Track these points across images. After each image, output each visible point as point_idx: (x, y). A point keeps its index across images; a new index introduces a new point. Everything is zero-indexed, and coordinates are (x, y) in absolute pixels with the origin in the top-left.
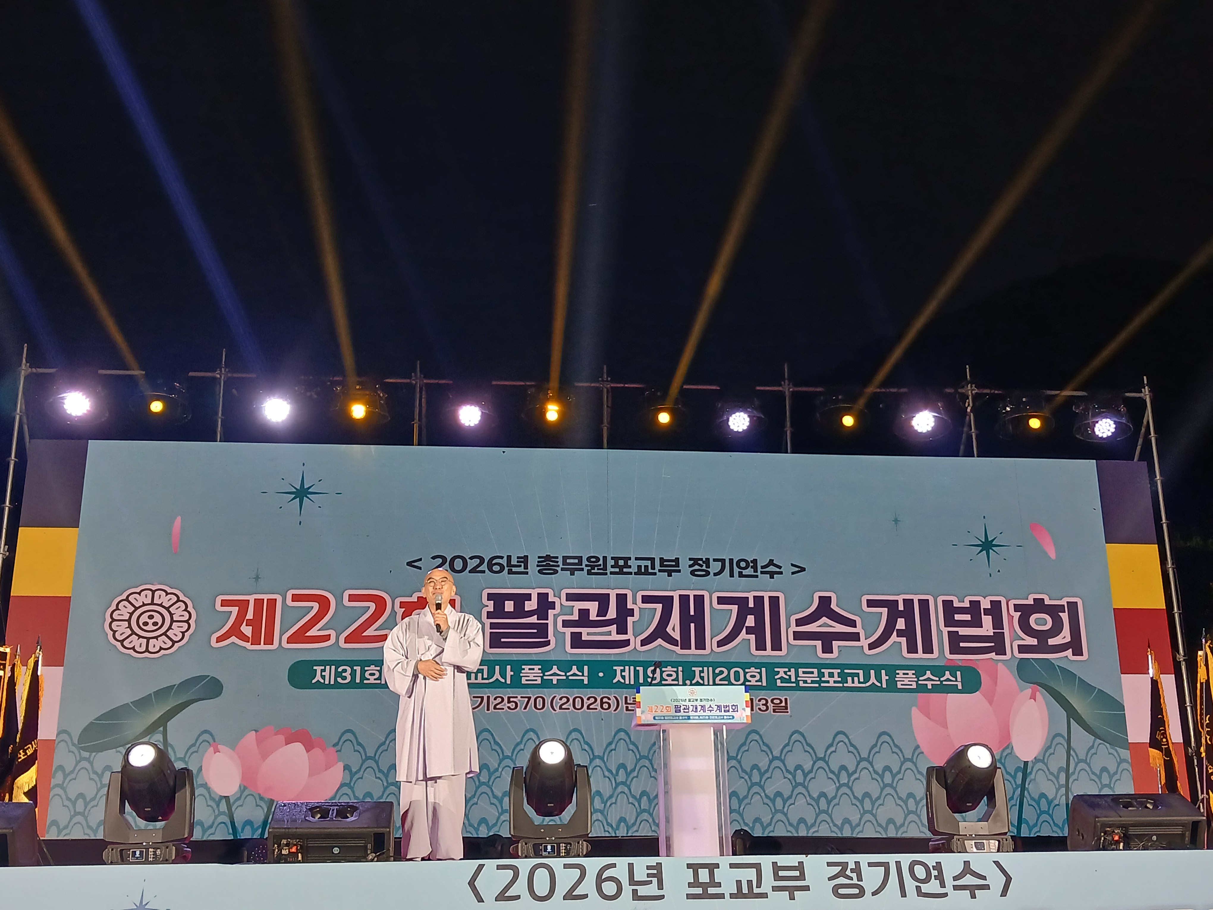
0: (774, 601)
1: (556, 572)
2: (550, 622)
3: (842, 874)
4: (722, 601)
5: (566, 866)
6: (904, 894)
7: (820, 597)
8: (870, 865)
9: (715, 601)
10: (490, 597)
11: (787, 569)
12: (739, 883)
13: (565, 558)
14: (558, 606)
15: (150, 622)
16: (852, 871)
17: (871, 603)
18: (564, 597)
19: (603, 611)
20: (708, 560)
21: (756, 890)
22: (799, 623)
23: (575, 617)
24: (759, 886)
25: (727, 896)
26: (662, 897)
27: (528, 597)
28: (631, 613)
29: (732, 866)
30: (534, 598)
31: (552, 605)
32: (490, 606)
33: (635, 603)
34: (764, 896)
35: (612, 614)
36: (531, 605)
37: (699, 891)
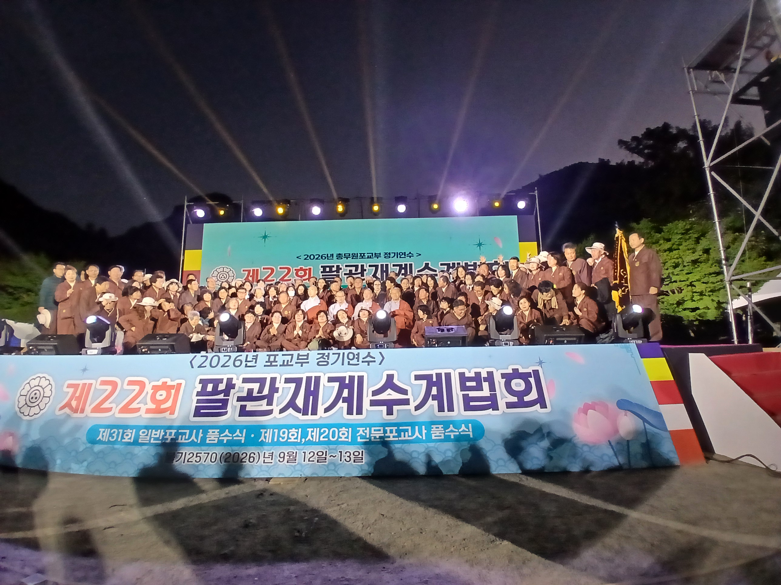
0: (411, 265)
1: (342, 258)
2: (340, 274)
3: (322, 357)
4: (394, 265)
5: (225, 356)
6: (343, 364)
7: (426, 263)
8: (333, 354)
9: (392, 265)
10: (322, 267)
11: (415, 255)
12: (284, 361)
13: (345, 254)
14: (342, 269)
15: (223, 277)
16: (326, 356)
17: (441, 264)
18: (344, 266)
19: (356, 270)
20: (390, 253)
21: (289, 363)
22: (418, 271)
23: (348, 272)
24: (291, 362)
25: (279, 366)
26: (255, 366)
27: (333, 266)
28: (365, 270)
29: (283, 355)
30: (335, 267)
31: (341, 269)
32: (322, 269)
33: (366, 267)
34: (292, 365)
35: (359, 271)
36: (334, 269)
37: (269, 364)
